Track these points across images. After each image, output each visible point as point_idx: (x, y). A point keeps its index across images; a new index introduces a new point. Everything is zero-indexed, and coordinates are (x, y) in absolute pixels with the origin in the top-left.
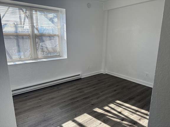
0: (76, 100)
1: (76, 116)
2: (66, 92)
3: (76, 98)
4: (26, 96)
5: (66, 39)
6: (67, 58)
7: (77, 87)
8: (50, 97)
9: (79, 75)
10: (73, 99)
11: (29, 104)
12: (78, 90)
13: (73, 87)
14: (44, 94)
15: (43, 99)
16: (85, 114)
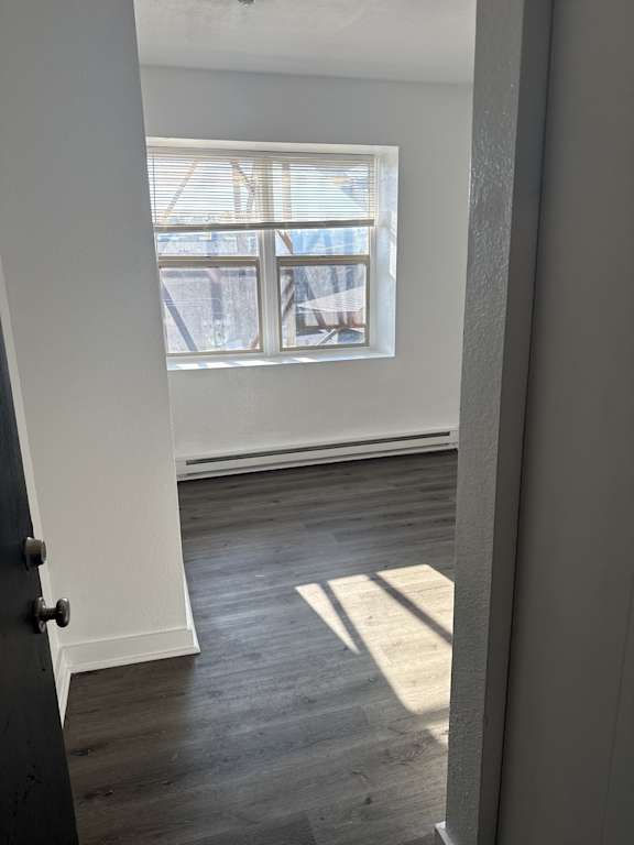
0: (403, 521)
1: (386, 567)
2: (372, 491)
3: (409, 514)
4: (234, 487)
5: (395, 276)
6: (393, 355)
7: (423, 480)
8: (312, 498)
9: (448, 434)
10: (395, 515)
11: (235, 509)
12: (423, 490)
13: (407, 479)
14: (290, 488)
15: (283, 503)
16: (426, 567)
